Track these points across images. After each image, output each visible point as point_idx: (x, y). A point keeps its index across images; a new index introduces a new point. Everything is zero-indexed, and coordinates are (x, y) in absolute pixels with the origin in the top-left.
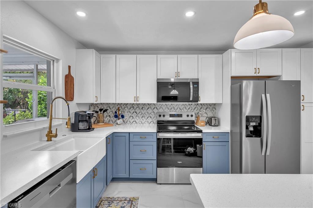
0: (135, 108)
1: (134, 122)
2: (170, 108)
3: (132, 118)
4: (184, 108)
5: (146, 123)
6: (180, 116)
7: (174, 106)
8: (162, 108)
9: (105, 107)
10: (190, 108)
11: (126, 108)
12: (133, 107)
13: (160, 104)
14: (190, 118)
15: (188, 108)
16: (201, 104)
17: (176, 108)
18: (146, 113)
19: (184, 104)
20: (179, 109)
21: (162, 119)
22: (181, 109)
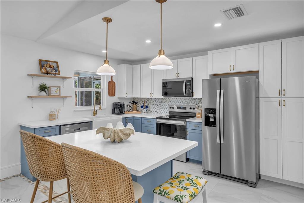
0: (157, 101)
1: (156, 112)
2: (180, 102)
3: (154, 108)
4: (190, 102)
5: (163, 113)
6: (185, 108)
7: (182, 100)
8: (174, 102)
9: (137, 100)
10: (195, 102)
11: (151, 102)
12: (156, 101)
13: (173, 99)
14: (192, 111)
15: (193, 102)
16: (194, 99)
17: (184, 102)
18: (164, 105)
19: (190, 99)
20: (186, 103)
21: (172, 110)
22: (188, 102)
